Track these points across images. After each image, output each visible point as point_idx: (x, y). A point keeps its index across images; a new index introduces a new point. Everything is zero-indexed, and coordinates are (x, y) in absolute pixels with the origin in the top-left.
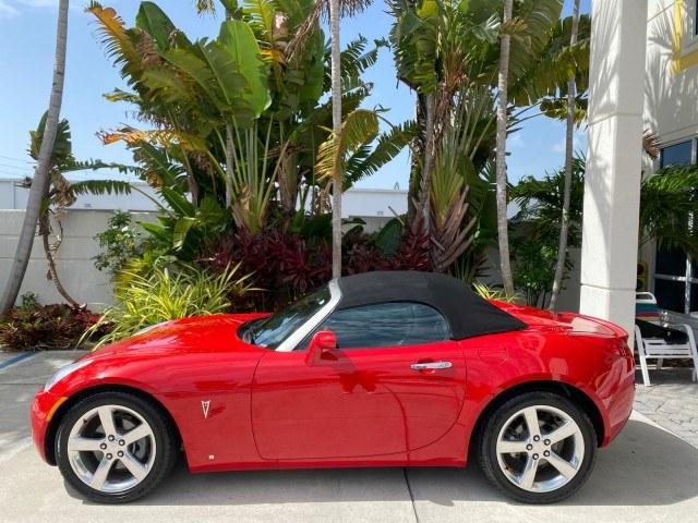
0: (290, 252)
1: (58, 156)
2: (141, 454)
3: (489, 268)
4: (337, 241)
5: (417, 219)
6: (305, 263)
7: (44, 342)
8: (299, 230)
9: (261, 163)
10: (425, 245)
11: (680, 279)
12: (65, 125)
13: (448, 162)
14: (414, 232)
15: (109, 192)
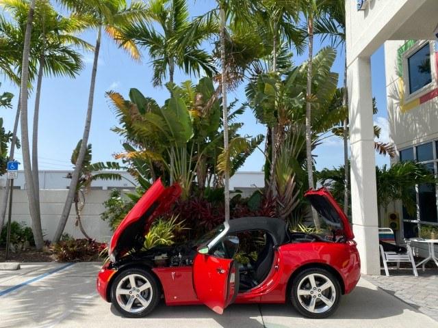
0: (204, 209)
2: (146, 296)
4: (227, 203)
5: (269, 191)
6: (211, 214)
7: (78, 257)
8: (207, 197)
9: (188, 163)
10: (274, 204)
11: (415, 221)
12: (90, 146)
13: (284, 161)
14: (267, 197)
15: (111, 179)
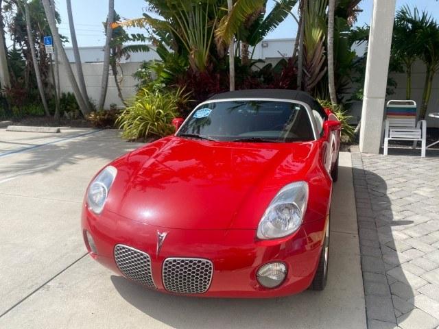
1: (116, 33)
3: (348, 88)
7: (109, 125)
